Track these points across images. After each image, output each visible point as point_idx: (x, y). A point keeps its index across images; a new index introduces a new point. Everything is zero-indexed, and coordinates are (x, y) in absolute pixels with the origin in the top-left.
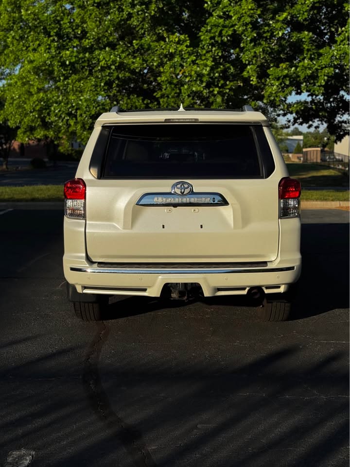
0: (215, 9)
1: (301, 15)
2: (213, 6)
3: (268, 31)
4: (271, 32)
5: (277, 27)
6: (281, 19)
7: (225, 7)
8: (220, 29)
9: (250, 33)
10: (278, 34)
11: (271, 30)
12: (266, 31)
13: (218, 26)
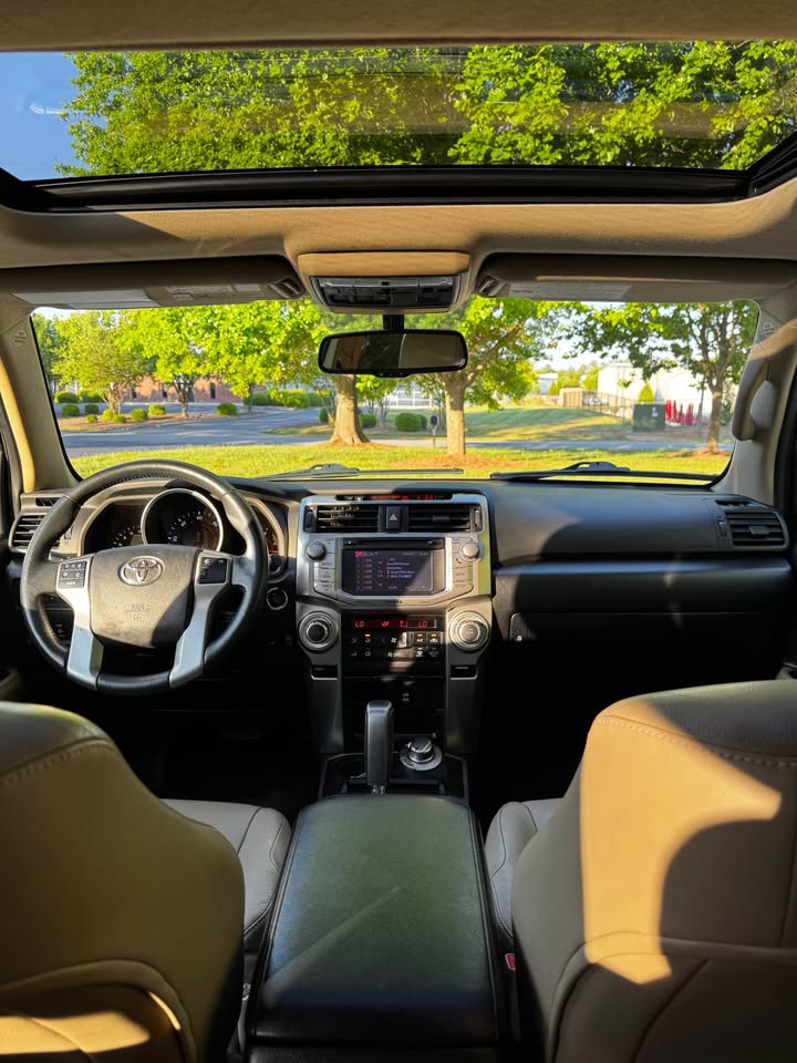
0: (476, 111)
1: (641, 130)
2: (473, 104)
3: (585, 150)
4: (590, 153)
5: (603, 141)
6: (613, 123)
7: (496, 106)
8: (486, 148)
9: (548, 154)
10: (605, 156)
11: (591, 149)
12: (581, 149)
13: (483, 144)
